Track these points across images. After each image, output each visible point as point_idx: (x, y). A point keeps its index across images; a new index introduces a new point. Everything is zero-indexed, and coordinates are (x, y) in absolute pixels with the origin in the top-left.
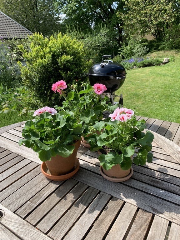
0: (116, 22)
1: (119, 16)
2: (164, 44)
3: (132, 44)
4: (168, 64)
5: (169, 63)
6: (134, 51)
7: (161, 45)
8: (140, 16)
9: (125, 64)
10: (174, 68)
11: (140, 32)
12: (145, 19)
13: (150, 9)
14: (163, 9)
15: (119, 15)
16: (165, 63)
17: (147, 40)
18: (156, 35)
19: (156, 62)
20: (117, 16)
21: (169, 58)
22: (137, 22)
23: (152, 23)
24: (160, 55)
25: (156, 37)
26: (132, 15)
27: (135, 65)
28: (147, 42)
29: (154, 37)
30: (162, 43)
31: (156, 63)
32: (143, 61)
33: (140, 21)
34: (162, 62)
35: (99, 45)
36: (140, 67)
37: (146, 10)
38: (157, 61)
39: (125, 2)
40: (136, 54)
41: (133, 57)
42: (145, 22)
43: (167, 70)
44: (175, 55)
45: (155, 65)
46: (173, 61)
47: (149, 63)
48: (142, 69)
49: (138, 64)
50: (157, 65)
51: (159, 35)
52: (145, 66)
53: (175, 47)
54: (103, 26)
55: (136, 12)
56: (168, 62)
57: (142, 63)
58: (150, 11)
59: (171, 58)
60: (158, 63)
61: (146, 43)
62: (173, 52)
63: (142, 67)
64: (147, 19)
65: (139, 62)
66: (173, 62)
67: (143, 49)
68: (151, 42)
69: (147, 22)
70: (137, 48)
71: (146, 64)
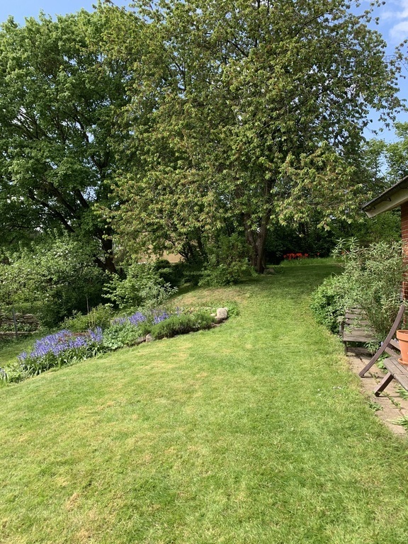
0: (91, 224)
1: (98, 212)
2: (209, 275)
3: (135, 276)
4: (227, 323)
5: (230, 320)
6: (143, 294)
7: (202, 276)
8: (149, 215)
9: (121, 330)
10: (246, 336)
11: (151, 247)
12: (159, 222)
13: (168, 201)
14: (196, 204)
15: (97, 210)
16: (221, 321)
17: (168, 262)
18: (185, 253)
19: (200, 321)
20: (95, 213)
21: (226, 308)
22: (143, 228)
23: (176, 230)
24: (204, 301)
25: (187, 256)
26: (130, 213)
27: (147, 332)
28: (169, 267)
29: (183, 258)
30: (202, 273)
31: (199, 323)
32: (168, 320)
33: (149, 225)
34: (213, 321)
35: (51, 279)
36: (160, 337)
37: (160, 203)
38: (202, 319)
39: (110, 186)
40: (147, 301)
41: (140, 308)
42: (160, 227)
43: (231, 344)
44: (237, 299)
45: (197, 330)
46: (238, 314)
47: (181, 324)
48: (166, 342)
49: (156, 329)
50: (204, 328)
51: (192, 254)
52: (173, 333)
53: (233, 281)
54: (61, 234)
55: (138, 208)
56: (227, 318)
57: (165, 325)
58: (169, 206)
59: (231, 308)
60: (204, 322)
61: (166, 270)
62: (229, 293)
63: (167, 336)
64: (163, 222)
65: (159, 324)
66: (239, 318)
67: (162, 289)
68: (177, 266)
69: (164, 228)
70: (149, 287)
71: (177, 327)
